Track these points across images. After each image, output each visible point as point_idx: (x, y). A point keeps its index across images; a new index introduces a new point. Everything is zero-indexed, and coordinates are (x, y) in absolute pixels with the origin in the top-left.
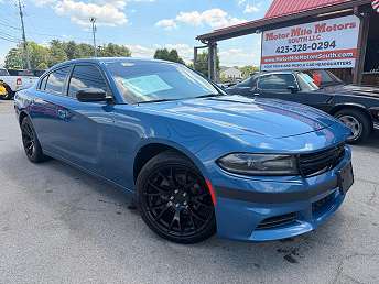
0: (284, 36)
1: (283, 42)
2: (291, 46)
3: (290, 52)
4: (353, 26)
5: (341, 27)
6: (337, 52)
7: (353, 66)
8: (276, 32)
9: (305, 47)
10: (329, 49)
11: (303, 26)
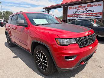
0: (76, 8)
1: (76, 10)
2: (78, 11)
3: (78, 13)
5: (96, 5)
6: (95, 13)
7: (101, 18)
8: (73, 7)
9: (83, 12)
10: (92, 12)
11: (82, 5)
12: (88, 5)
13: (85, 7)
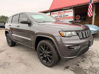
0: (56, 14)
1: (56, 15)
2: (58, 16)
3: (58, 17)
4: (72, 11)
5: (69, 12)
6: (69, 17)
7: (72, 20)
8: (54, 13)
9: (61, 16)
10: (67, 16)
11: (61, 11)
12: (64, 11)
13: (62, 13)
